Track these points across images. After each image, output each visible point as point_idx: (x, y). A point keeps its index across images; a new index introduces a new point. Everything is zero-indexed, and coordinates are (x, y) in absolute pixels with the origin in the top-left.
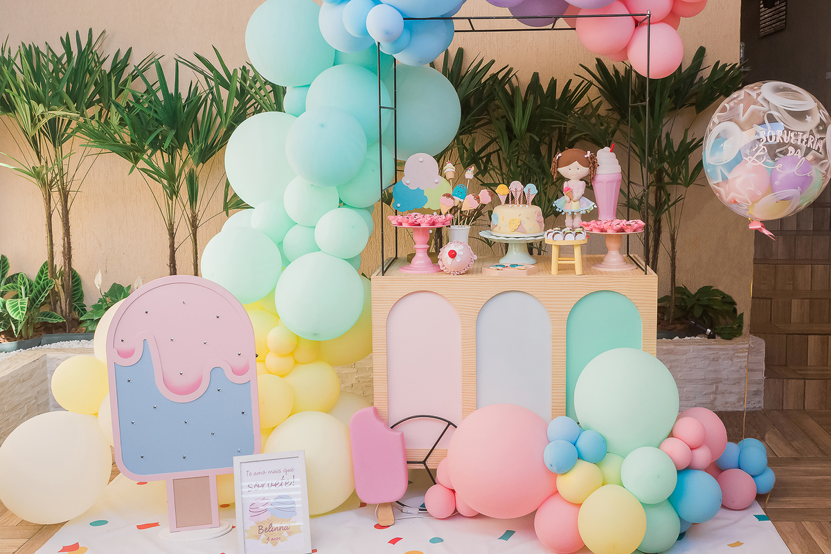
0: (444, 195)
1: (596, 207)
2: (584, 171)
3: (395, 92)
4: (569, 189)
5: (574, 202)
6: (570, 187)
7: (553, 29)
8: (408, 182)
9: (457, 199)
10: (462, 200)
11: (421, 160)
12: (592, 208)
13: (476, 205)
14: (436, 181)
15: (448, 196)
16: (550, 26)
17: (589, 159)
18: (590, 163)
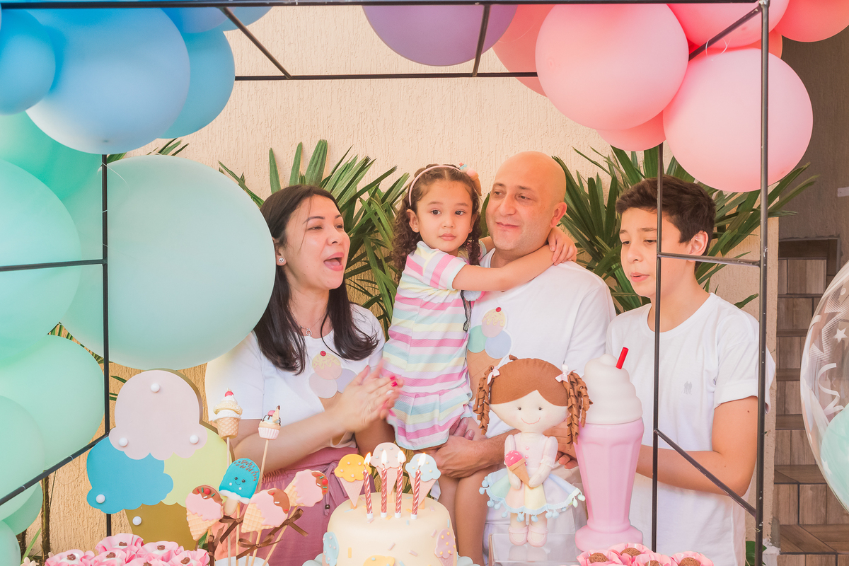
0: (197, 491)
1: (582, 498)
2: (556, 413)
3: (105, 216)
4: (517, 457)
5: (531, 488)
6: (522, 450)
7: (475, 74)
8: (123, 441)
9: (232, 499)
10: (245, 501)
11: (155, 387)
12: (575, 504)
13: (278, 517)
14: (194, 439)
15: (207, 492)
16: (468, 67)
17: (568, 386)
18: (569, 395)
